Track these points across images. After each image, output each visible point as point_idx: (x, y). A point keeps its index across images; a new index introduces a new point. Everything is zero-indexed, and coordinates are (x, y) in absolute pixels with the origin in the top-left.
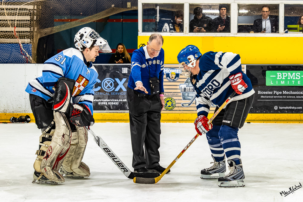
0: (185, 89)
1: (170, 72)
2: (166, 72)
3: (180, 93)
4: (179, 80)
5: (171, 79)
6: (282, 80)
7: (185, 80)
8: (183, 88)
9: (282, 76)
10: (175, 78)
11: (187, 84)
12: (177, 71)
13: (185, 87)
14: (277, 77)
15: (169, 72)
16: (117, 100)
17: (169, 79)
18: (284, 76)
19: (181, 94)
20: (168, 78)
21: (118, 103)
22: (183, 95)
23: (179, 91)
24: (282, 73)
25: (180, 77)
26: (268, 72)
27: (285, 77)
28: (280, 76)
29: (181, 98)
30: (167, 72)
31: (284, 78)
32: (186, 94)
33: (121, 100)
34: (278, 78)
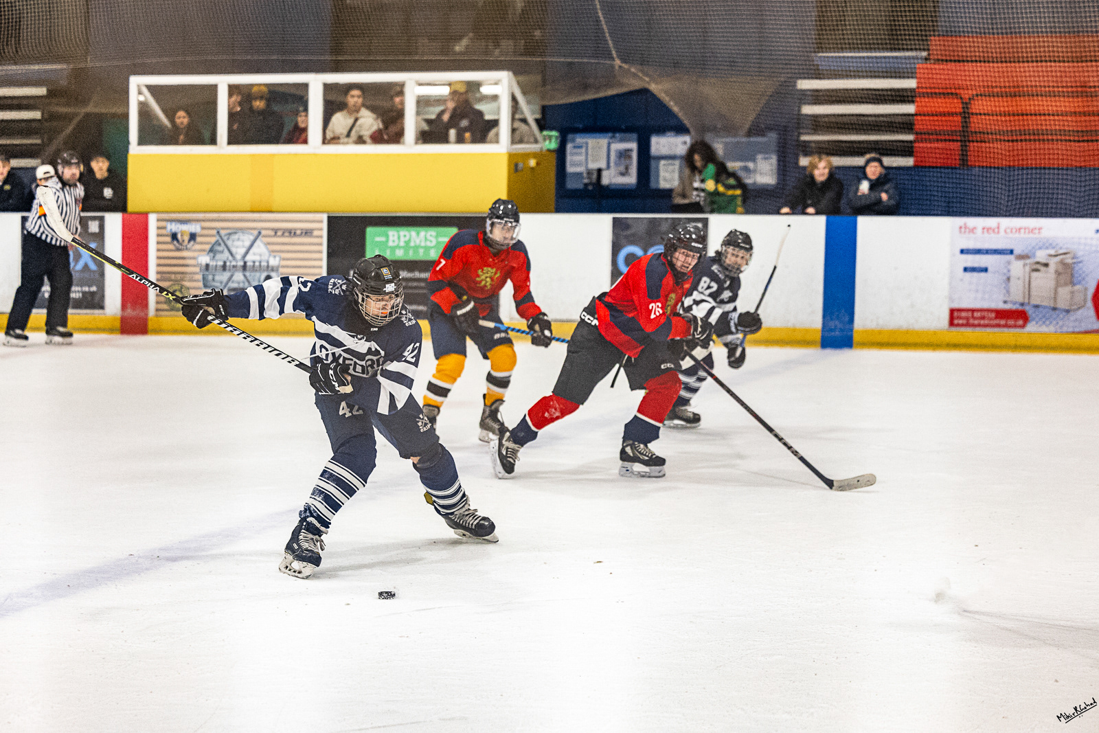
0: (207, 266)
1: (180, 230)
2: (171, 230)
3: (197, 273)
4: (197, 247)
5: (181, 245)
6: (398, 247)
7: (208, 247)
8: (204, 263)
9: (399, 238)
10: (189, 241)
11: (212, 254)
12: (193, 228)
13: (208, 262)
14: (387, 241)
15: (177, 231)
16: (79, 289)
17: (177, 245)
18: (402, 239)
19: (200, 277)
20: (175, 242)
21: (81, 295)
22: (204, 278)
23: (197, 269)
24: (398, 231)
25: (199, 239)
26: (370, 231)
27: (405, 242)
28: (396, 238)
29: (201, 284)
30: (174, 231)
31: (402, 244)
32: (210, 277)
33: (86, 289)
34: (391, 244)
